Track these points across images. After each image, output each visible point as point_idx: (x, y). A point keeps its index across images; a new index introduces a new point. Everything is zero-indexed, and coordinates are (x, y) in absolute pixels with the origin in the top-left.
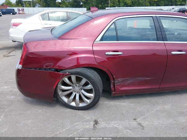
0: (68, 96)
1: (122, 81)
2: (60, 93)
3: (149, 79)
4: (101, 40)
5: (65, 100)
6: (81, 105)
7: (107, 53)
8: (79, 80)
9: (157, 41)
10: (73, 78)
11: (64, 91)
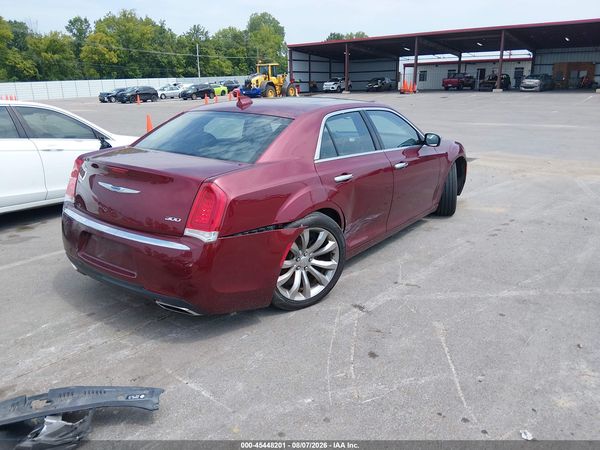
7: (336, 179)
9: (376, 150)
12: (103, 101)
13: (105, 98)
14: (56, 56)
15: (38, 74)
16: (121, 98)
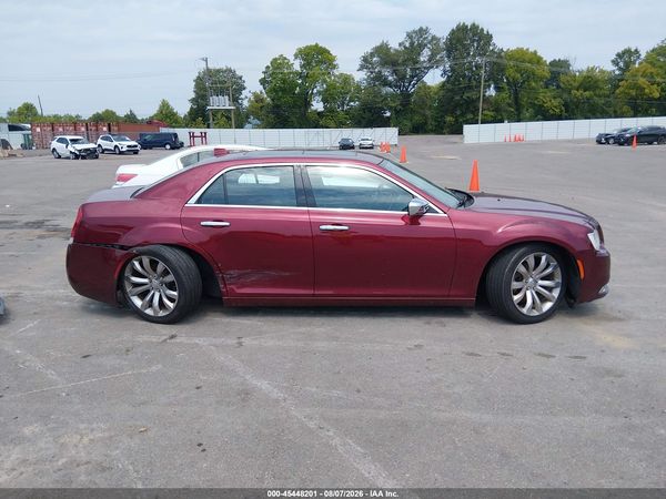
0: (142, 295)
1: (239, 277)
2: (129, 289)
3: (287, 274)
4: (199, 201)
5: (138, 302)
6: (162, 313)
7: (203, 223)
8: (154, 264)
9: (298, 206)
10: (146, 260)
11: (136, 285)
12: (599, 142)
13: (604, 140)
14: (587, 93)
15: (564, 113)
16: (621, 140)
